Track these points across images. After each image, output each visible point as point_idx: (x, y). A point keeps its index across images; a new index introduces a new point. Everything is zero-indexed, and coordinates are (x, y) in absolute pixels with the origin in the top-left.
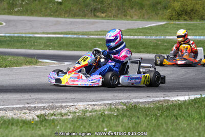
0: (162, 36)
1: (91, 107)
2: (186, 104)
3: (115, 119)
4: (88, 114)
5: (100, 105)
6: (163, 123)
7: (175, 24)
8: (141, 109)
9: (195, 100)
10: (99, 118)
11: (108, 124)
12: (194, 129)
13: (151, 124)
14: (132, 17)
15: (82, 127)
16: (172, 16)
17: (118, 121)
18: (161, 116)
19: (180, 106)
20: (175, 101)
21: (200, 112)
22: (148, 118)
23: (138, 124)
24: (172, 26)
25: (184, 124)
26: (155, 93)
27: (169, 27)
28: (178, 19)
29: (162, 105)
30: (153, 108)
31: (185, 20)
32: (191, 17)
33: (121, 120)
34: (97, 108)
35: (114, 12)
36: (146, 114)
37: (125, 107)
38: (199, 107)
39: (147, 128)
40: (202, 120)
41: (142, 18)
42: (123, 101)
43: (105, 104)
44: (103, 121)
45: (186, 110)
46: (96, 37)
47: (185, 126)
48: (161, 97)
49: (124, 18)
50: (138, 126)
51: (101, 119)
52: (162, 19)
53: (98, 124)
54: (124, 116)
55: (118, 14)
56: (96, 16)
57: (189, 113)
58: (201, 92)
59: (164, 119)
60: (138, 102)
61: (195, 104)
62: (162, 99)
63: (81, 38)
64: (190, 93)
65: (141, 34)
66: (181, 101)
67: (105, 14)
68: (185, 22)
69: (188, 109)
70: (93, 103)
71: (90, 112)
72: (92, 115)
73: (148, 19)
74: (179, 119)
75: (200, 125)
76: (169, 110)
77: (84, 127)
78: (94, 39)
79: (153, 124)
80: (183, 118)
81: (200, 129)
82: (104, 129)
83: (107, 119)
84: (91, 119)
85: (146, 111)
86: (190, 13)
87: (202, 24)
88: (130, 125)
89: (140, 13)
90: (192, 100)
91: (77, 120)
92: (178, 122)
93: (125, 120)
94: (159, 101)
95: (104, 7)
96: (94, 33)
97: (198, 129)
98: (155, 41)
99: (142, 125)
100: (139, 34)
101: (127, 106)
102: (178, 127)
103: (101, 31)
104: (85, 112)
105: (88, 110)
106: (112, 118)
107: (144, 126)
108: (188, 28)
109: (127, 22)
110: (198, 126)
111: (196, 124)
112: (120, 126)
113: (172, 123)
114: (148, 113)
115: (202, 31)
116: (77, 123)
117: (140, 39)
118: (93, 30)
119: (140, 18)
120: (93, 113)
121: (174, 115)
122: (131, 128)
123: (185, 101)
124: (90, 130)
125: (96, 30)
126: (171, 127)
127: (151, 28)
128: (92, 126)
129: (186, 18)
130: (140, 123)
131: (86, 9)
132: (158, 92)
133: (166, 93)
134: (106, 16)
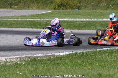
0: (50, 18)
1: (10, 60)
2: (64, 57)
3: (23, 66)
4: (8, 64)
5: (15, 58)
6: (51, 68)
7: (57, 12)
8: (38, 60)
9: (69, 55)
10: (14, 66)
11: (20, 69)
12: (69, 71)
13: (44, 68)
14: (32, 8)
15: (4, 71)
16: (56, 7)
17: (25, 67)
18: (50, 64)
19: (61, 58)
20: (58, 55)
21: (72, 61)
22: (43, 65)
23: (37, 69)
24: (55, 13)
25: (63, 68)
26: (46, 51)
27: (54, 13)
28: (59, 9)
29: (51, 58)
30: (46, 60)
31: (63, 9)
32: (66, 8)
33: (27, 67)
34: (13, 60)
35: (22, 5)
36: (41, 63)
37: (29, 59)
38: (71, 58)
39: (42, 71)
40: (73, 66)
41: (38, 8)
42: (28, 56)
43: (18, 58)
44: (16, 68)
45: (64, 60)
46: (12, 19)
47: (64, 69)
48: (50, 53)
49: (28, 8)
50: (37, 70)
51: (15, 66)
52: (50, 9)
53: (13, 69)
54: (28, 64)
55: (24, 6)
56: (11, 8)
57: (66, 62)
58: (73, 50)
59: (52, 65)
60: (37, 56)
61: (69, 57)
62: (50, 54)
63: (3, 20)
64: (66, 51)
65: (38, 18)
66: (61, 55)
67: (17, 6)
68: (63, 11)
69: (65, 60)
70: (11, 57)
71: (9, 62)
72: (10, 64)
73: (42, 9)
74: (60, 65)
75: (72, 69)
76: (55, 60)
77: (6, 71)
78: (11, 21)
79: (45, 69)
80: (63, 65)
81: (72, 71)
82: (17, 71)
83: (19, 66)
84: (10, 66)
85: (41, 61)
86: (66, 6)
87: (72, 12)
88: (32, 69)
89: (37, 5)
90: (68, 55)
91: (2, 67)
92: (60, 67)
93: (29, 67)
94: (49, 56)
95: (16, 2)
96: (11, 17)
97: (71, 71)
98: (46, 22)
99: (39, 69)
100: (36, 18)
101: (30, 59)
102: (60, 70)
103: (15, 16)
104: (6, 62)
105: (8, 61)
106: (22, 66)
107: (40, 70)
108: (65, 14)
109: (30, 11)
110: (71, 69)
111: (70, 68)
112: (27, 70)
113: (56, 68)
114: (42, 63)
115: (72, 16)
116: (1, 69)
117: (37, 21)
118: (10, 16)
119: (37, 9)
120: (11, 63)
121: (58, 63)
122: (33, 71)
123: (64, 55)
124: (9, 72)
125: (11, 16)
126: (56, 70)
127: (43, 14)
128: (10, 70)
129: (64, 8)
130: (38, 68)
131: (5, 4)
132: (48, 50)
133: (53, 51)
134: (17, 7)
